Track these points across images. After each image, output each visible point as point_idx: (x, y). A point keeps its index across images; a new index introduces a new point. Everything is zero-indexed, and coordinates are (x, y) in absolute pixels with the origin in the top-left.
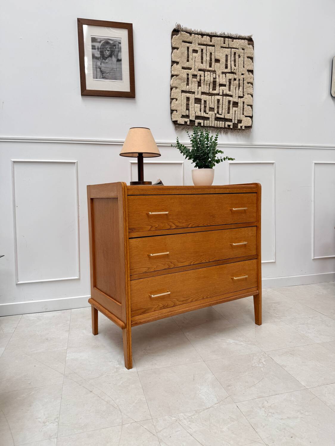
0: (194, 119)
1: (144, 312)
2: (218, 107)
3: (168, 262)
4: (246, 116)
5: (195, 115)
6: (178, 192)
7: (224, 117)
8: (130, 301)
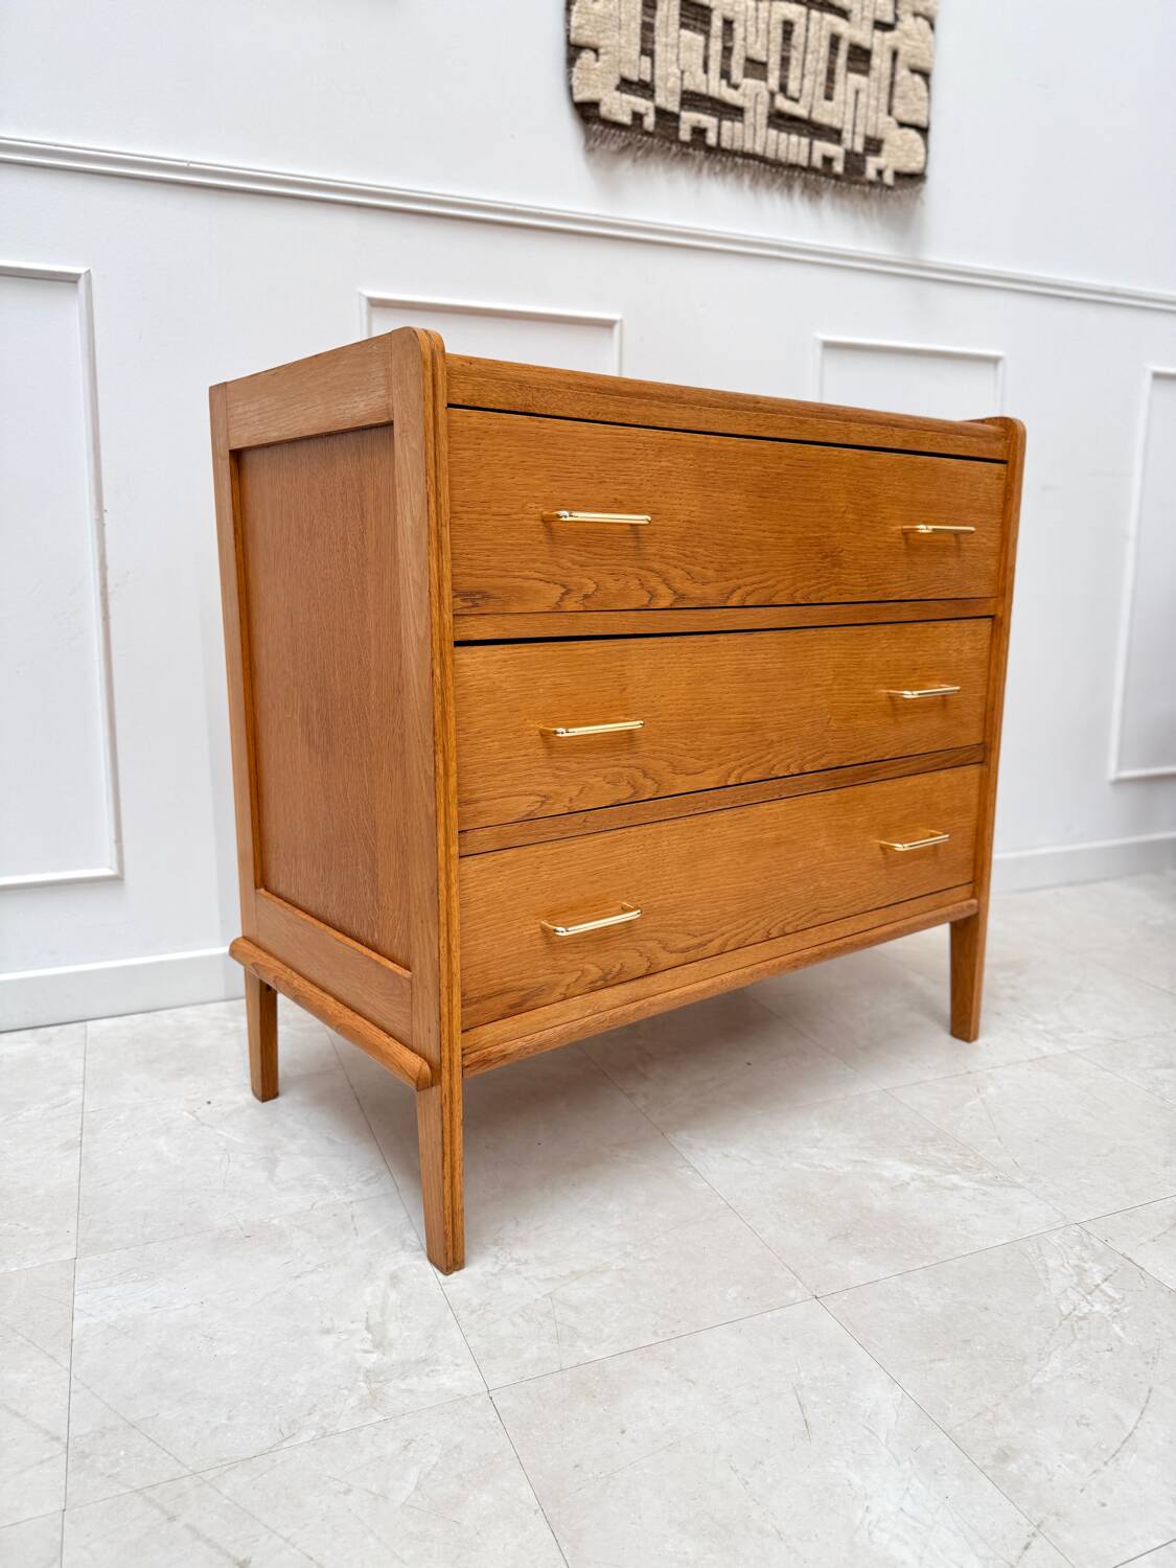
0: (673, 105)
1: (519, 1005)
2: (785, 62)
3: (632, 771)
4: (902, 125)
5: (679, 82)
6: (685, 419)
7: (810, 112)
8: (457, 955)
